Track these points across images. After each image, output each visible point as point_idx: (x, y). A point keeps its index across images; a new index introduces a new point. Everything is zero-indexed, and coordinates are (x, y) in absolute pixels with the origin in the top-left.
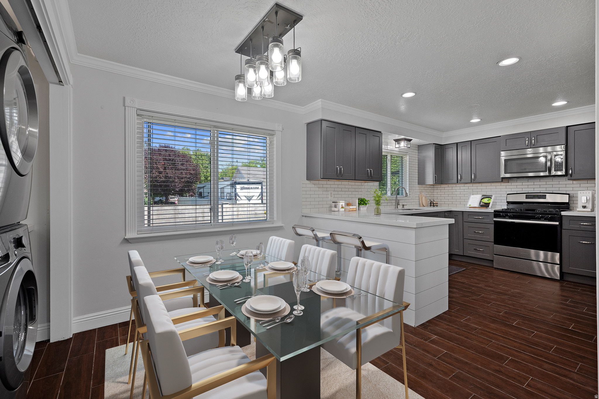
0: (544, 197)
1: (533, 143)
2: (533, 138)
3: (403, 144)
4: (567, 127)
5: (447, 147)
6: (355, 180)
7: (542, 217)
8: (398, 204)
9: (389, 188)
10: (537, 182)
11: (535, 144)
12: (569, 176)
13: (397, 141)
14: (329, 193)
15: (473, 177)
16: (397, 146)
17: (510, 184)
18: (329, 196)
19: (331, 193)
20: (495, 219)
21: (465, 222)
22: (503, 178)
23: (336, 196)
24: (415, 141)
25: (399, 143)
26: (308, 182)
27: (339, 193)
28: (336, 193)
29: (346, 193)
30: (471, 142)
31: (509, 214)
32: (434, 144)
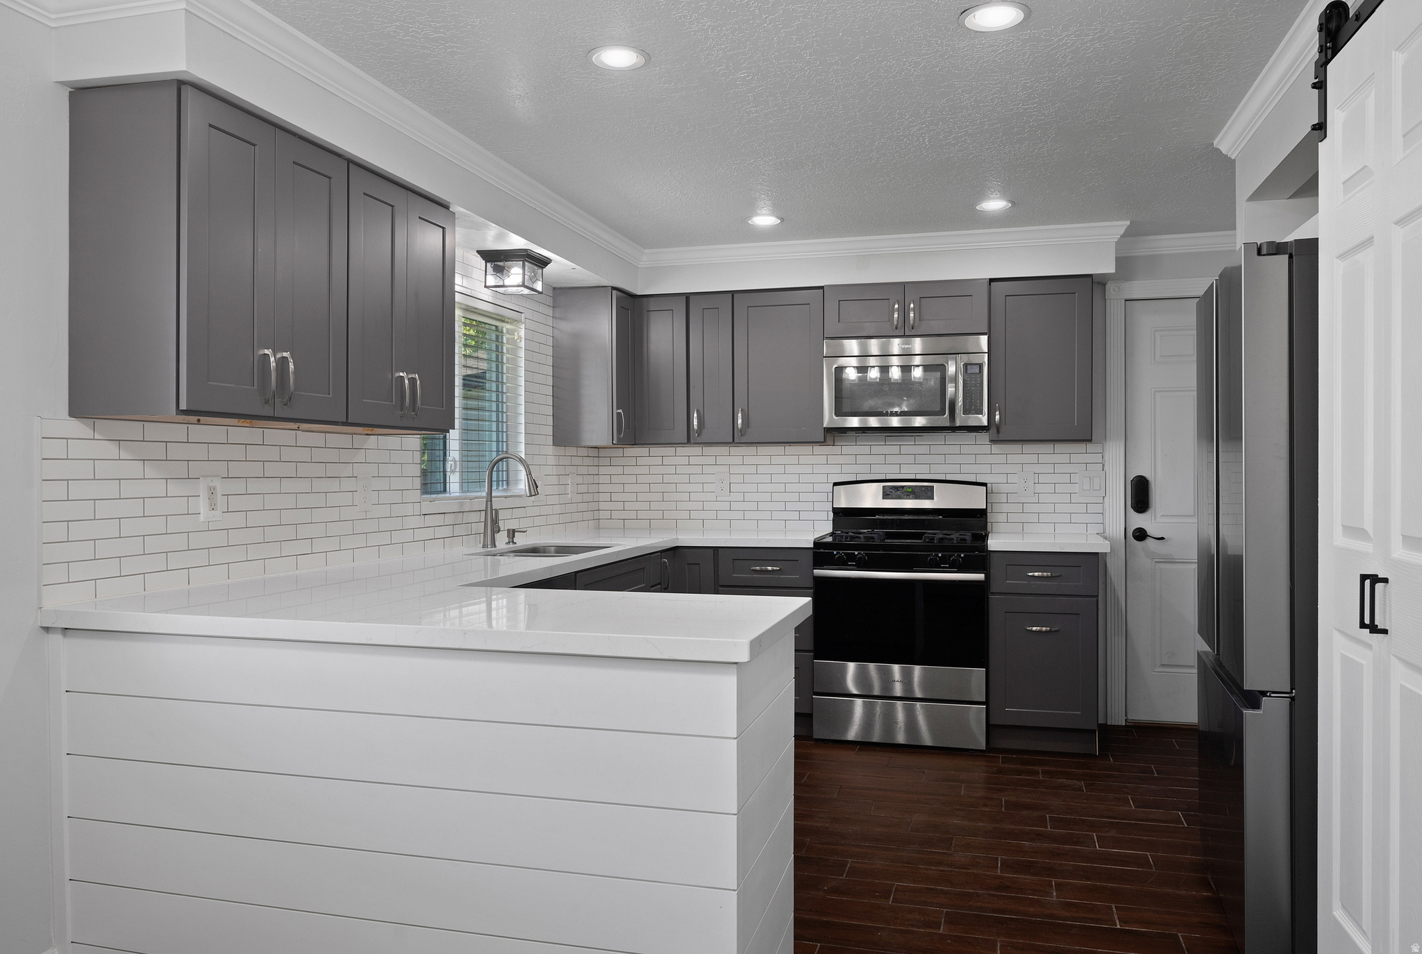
0: (928, 494)
1: (912, 322)
2: (912, 306)
3: (516, 274)
4: (991, 280)
5: (653, 305)
6: (346, 424)
7: (943, 560)
8: (496, 529)
9: (455, 461)
10: (909, 446)
11: (915, 325)
12: (993, 430)
13: (496, 259)
14: (202, 487)
15: (740, 421)
16: (491, 280)
17: (837, 449)
18: (202, 505)
19: (212, 491)
20: (818, 572)
21: (722, 586)
22: (829, 430)
23: (235, 503)
24: (561, 267)
25: (499, 270)
26: (77, 427)
27: (254, 486)
28: (239, 486)
29: (288, 485)
30: (733, 296)
31: (856, 553)
32: (614, 288)
